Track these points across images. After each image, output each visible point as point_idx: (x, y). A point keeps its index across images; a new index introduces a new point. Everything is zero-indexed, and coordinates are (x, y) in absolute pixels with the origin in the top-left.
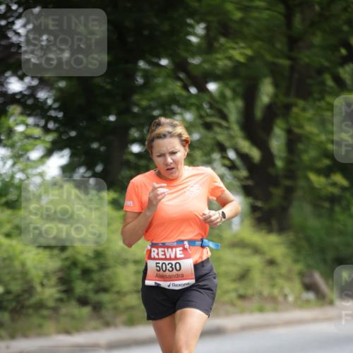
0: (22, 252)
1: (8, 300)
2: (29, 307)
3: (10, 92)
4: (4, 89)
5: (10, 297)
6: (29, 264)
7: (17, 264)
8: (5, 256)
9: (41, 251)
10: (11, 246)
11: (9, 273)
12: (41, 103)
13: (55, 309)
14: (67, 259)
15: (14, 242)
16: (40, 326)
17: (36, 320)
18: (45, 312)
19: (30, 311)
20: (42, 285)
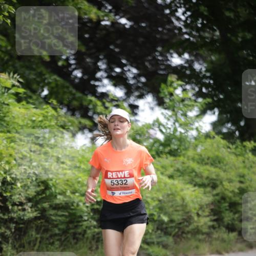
0: (182, 190)
1: (172, 227)
2: (188, 232)
3: (173, 65)
4: (169, 63)
5: (174, 225)
6: (188, 199)
7: (178, 199)
8: (169, 192)
9: (196, 188)
10: (173, 184)
11: (172, 206)
12: (197, 72)
13: (208, 234)
14: (217, 195)
15: (176, 182)
16: (197, 247)
17: (194, 243)
18: (201, 237)
19: (189, 236)
20: (198, 215)
